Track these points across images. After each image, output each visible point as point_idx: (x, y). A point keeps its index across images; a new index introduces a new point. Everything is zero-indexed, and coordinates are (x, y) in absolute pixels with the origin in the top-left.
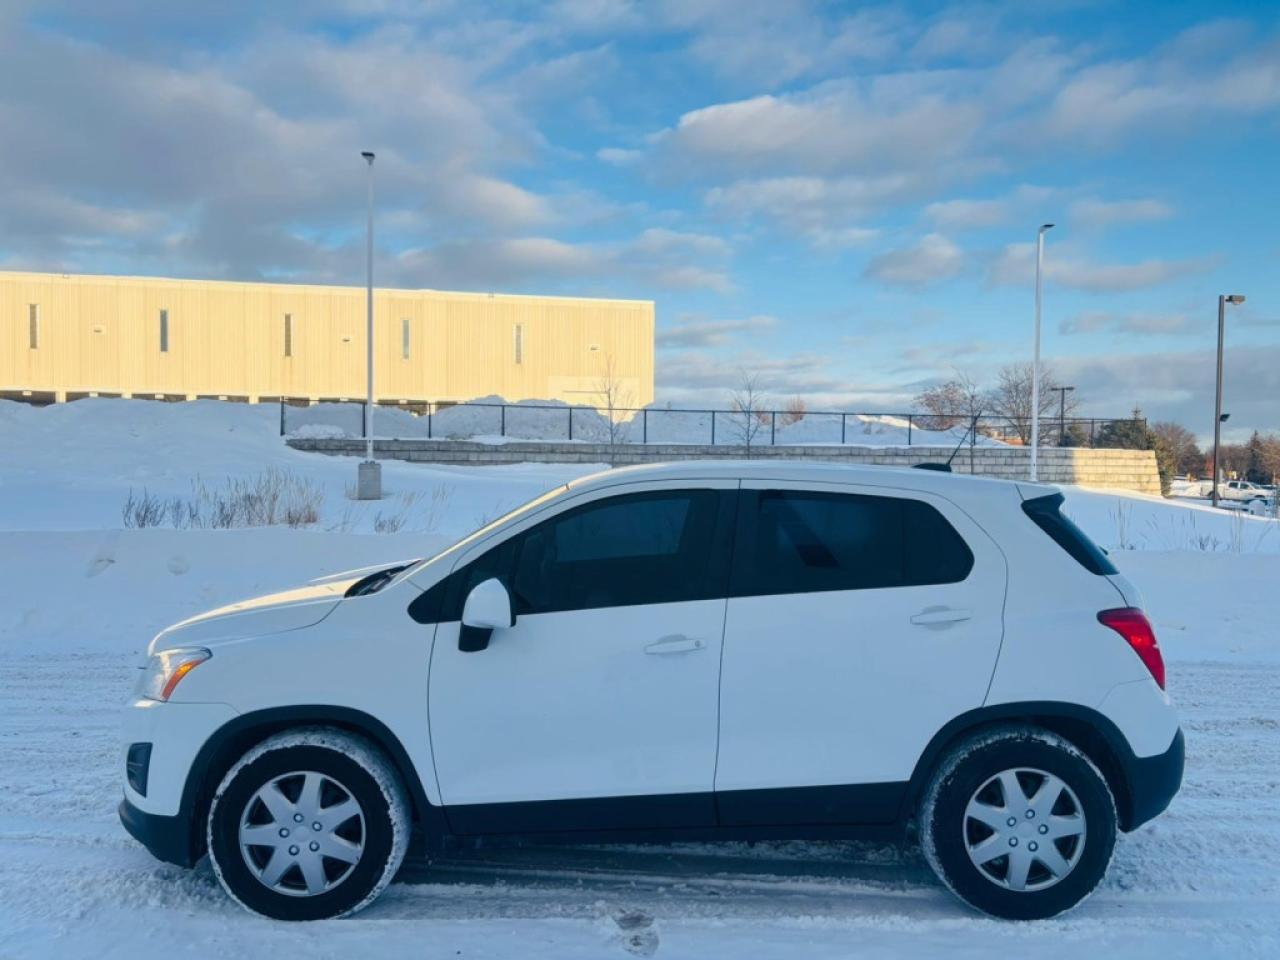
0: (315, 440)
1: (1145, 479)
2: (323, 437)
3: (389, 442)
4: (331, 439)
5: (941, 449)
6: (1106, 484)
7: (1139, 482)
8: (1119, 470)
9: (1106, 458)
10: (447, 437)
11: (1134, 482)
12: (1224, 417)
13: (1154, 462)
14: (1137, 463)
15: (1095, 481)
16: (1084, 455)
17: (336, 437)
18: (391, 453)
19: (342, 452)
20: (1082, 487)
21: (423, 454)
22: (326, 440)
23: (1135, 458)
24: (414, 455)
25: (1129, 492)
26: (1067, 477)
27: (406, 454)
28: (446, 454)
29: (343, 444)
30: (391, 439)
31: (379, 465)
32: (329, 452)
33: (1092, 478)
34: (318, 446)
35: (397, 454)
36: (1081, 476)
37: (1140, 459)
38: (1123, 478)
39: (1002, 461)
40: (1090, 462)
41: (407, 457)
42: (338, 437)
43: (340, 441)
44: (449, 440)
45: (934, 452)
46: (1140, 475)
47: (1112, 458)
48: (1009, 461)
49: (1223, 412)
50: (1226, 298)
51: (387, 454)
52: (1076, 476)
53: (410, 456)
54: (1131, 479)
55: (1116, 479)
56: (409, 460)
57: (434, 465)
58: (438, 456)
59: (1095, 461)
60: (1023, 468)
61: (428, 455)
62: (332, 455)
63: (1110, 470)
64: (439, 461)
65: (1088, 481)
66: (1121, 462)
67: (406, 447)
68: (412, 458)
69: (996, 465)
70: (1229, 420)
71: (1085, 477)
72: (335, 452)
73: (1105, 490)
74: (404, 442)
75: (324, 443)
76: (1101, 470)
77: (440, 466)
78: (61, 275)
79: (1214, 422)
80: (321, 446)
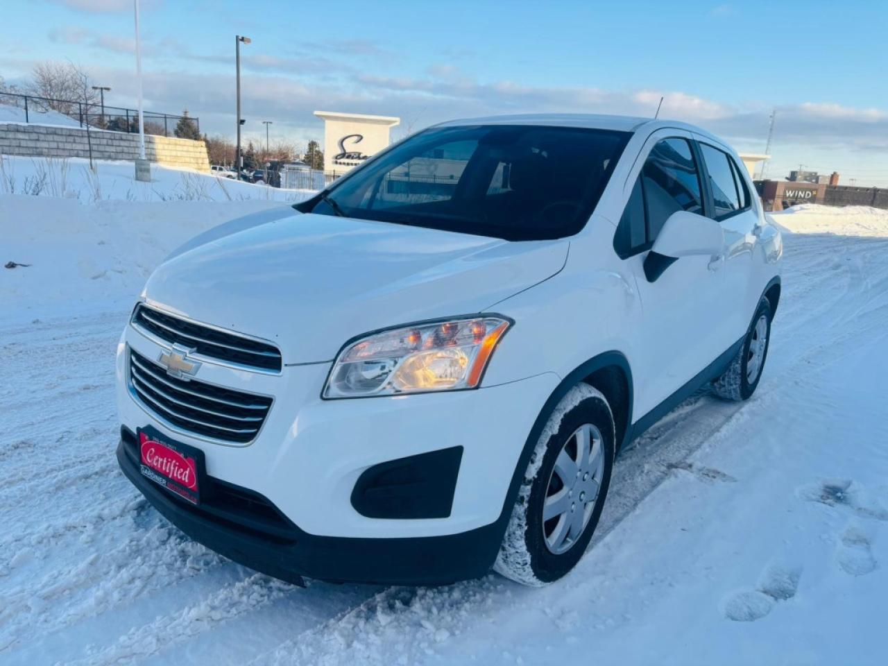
1: (200, 161)
5: (56, 128)
6: (177, 163)
7: (197, 163)
8: (184, 154)
9: (176, 144)
11: (194, 163)
12: (242, 122)
13: (205, 150)
14: (196, 150)
15: (170, 162)
16: (163, 142)
20: (162, 165)
23: (194, 146)
25: (191, 169)
26: (152, 157)
33: (168, 159)
36: (161, 157)
37: (196, 147)
38: (188, 160)
39: (104, 142)
40: (166, 147)
45: (50, 131)
46: (197, 158)
47: (180, 145)
48: (110, 142)
49: (242, 118)
50: (240, 38)
52: (158, 157)
54: (192, 160)
55: (183, 160)
59: (170, 146)
60: (121, 148)
63: (179, 154)
65: (166, 161)
66: (185, 148)
69: (100, 145)
70: (246, 123)
71: (164, 158)
73: (178, 168)
76: (174, 153)
79: (236, 124)
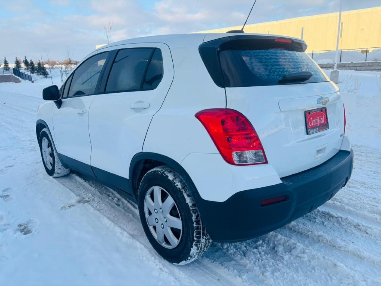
0: (322, 65)
2: (325, 63)
3: (349, 64)
4: (328, 64)
10: (373, 61)
17: (330, 63)
18: (350, 68)
19: (331, 68)
21: (362, 67)
22: (326, 64)
24: (358, 68)
27: (355, 68)
28: (372, 67)
29: (332, 65)
30: (350, 62)
31: (338, 72)
32: (327, 68)
34: (323, 66)
35: (352, 68)
41: (355, 69)
42: (331, 63)
43: (331, 64)
44: (373, 62)
51: (348, 68)
53: (356, 69)
56: (356, 70)
57: (366, 71)
58: (368, 68)
61: (364, 68)
62: (328, 69)
64: (368, 70)
67: (356, 65)
68: (357, 69)
72: (328, 68)
74: (355, 63)
75: (325, 65)
77: (368, 72)
78: (276, 21)
80: (324, 66)
